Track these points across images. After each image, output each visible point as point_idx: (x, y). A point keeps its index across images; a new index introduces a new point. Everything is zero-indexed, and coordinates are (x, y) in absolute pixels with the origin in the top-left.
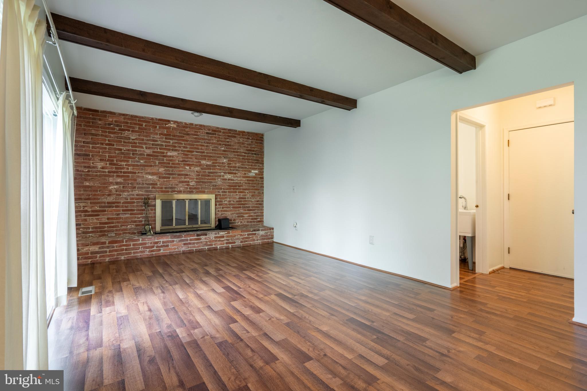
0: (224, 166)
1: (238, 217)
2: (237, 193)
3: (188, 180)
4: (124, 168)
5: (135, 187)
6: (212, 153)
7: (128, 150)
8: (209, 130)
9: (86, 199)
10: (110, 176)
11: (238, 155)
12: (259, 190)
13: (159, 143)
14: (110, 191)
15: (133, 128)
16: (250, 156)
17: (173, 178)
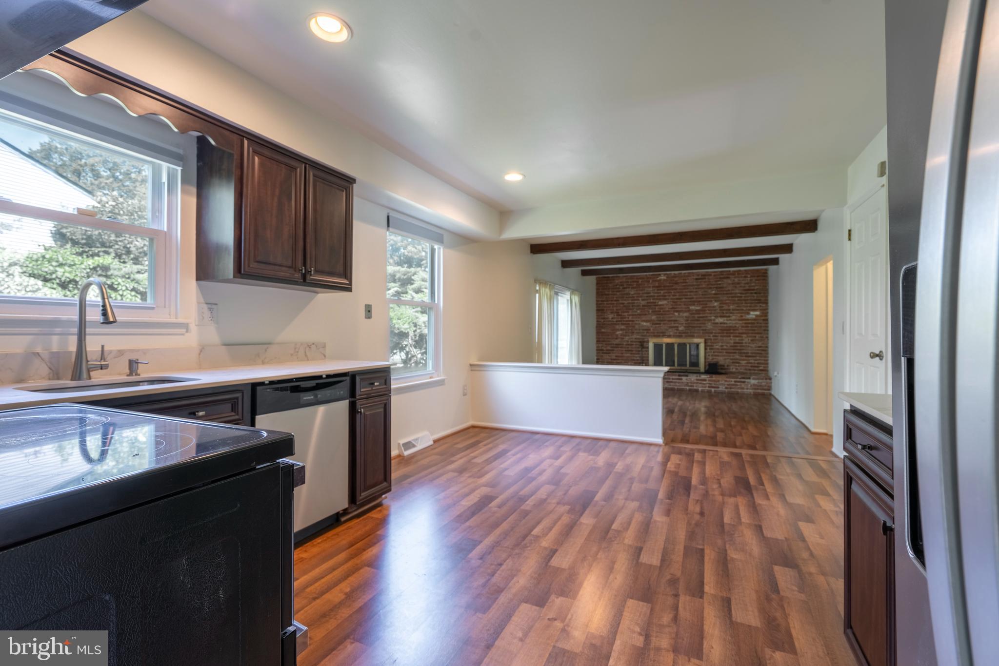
0: (715, 310)
1: (733, 363)
2: (732, 338)
3: (677, 325)
4: (625, 318)
5: (633, 333)
6: (701, 298)
7: (629, 303)
8: (698, 275)
9: (603, 341)
10: (616, 324)
11: (732, 297)
12: (761, 333)
13: (652, 294)
14: (617, 335)
15: (632, 285)
16: (748, 297)
17: (664, 324)
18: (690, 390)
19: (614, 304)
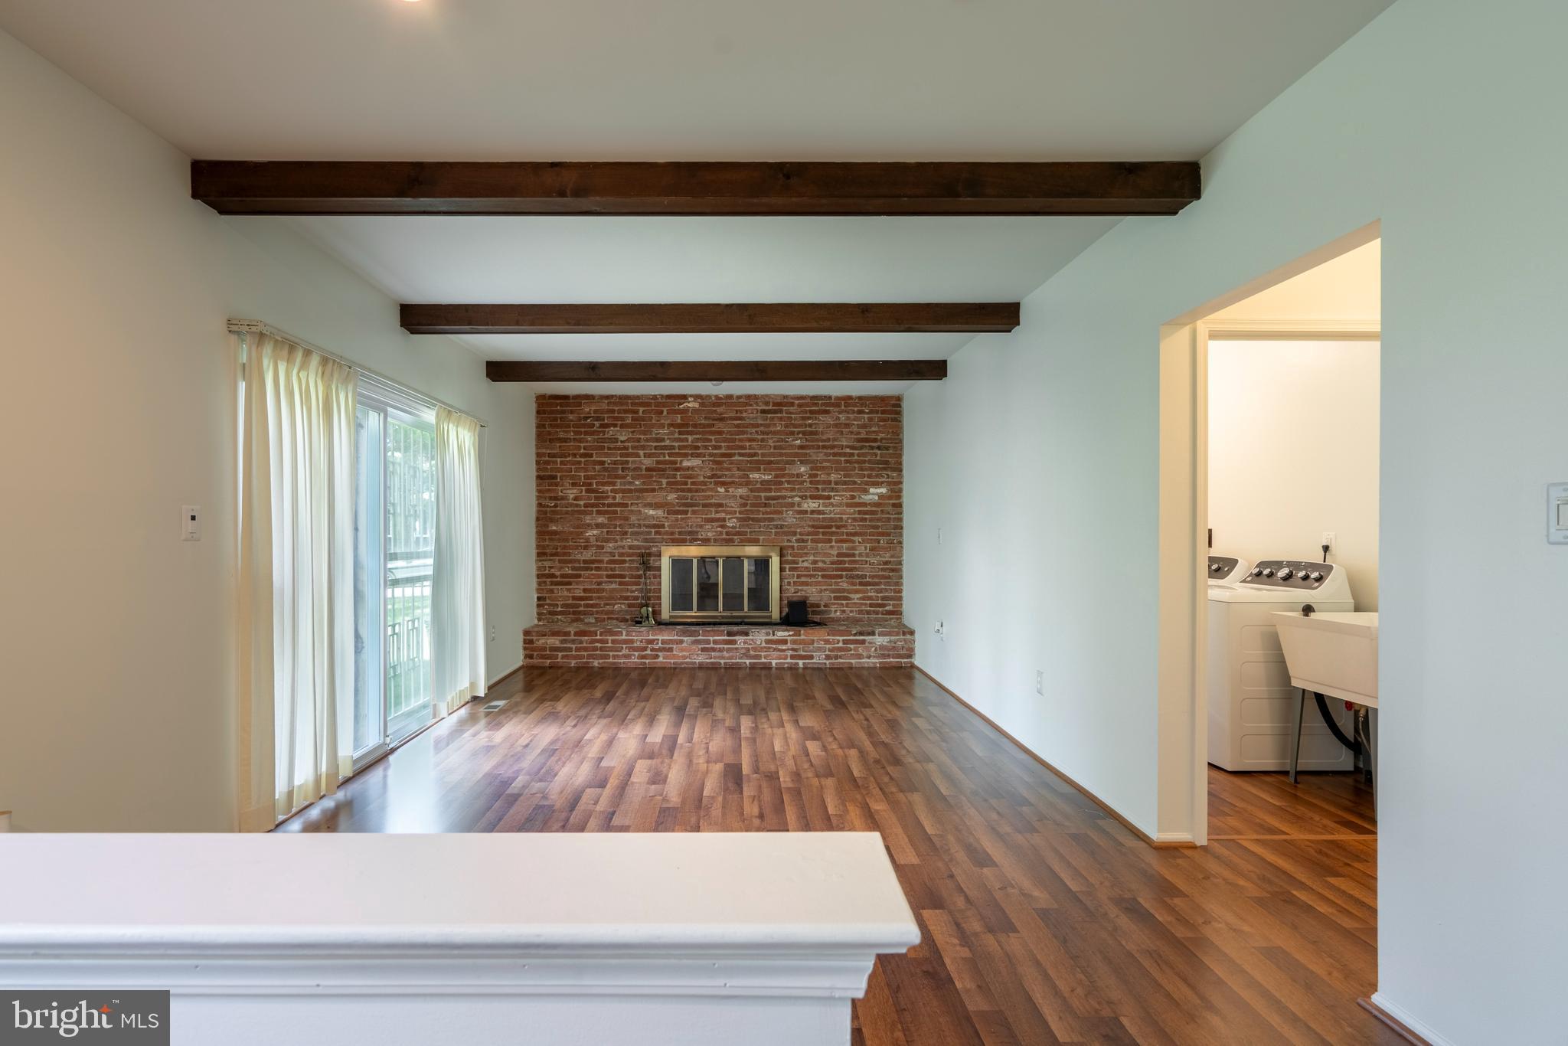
0: (802, 483)
1: (836, 598)
2: (833, 544)
3: (723, 515)
4: (607, 497)
5: (626, 533)
6: (773, 455)
7: (615, 463)
8: (767, 403)
9: (552, 555)
10: (585, 513)
11: (835, 455)
12: (888, 535)
13: (667, 443)
14: (587, 540)
15: (623, 419)
16: (864, 455)
17: (694, 512)
18: (753, 667)
19: (579, 463)
